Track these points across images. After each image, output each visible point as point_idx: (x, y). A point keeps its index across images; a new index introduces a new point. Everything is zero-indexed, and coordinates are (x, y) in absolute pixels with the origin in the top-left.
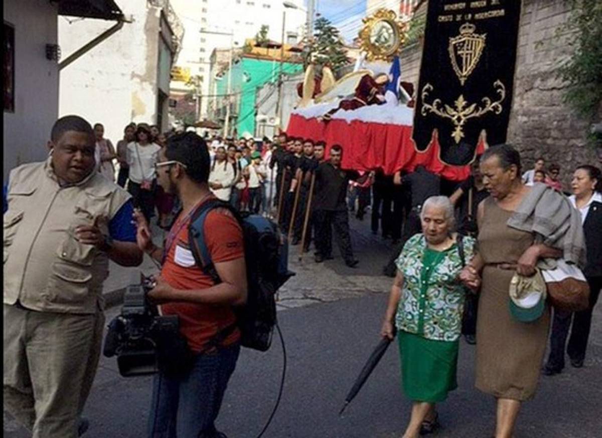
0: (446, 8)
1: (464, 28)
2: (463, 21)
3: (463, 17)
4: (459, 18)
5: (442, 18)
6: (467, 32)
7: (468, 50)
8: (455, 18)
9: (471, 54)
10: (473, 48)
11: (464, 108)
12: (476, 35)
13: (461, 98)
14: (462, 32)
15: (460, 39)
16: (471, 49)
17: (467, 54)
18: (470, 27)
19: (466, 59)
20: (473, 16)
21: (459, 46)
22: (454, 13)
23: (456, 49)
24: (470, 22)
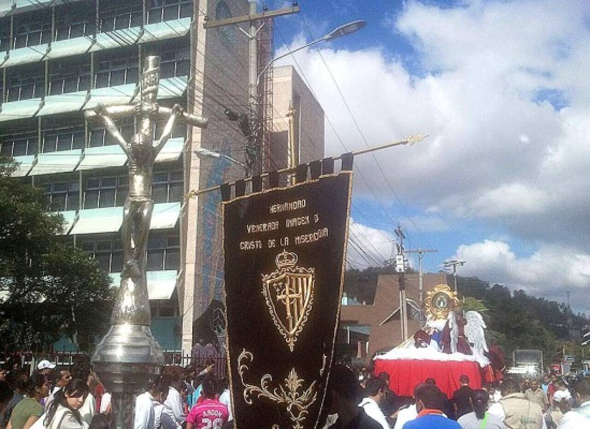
0: (250, 228)
1: (282, 258)
2: (279, 249)
3: (277, 243)
4: (272, 243)
5: (246, 245)
6: (285, 264)
7: (291, 292)
8: (265, 244)
9: (298, 299)
10: (300, 290)
11: (300, 390)
12: (301, 270)
13: (293, 375)
14: (279, 264)
15: (278, 275)
16: (297, 292)
17: (291, 300)
18: (290, 257)
19: (292, 306)
20: (292, 241)
21: (278, 286)
22: (264, 237)
23: (273, 294)
24: (289, 249)
